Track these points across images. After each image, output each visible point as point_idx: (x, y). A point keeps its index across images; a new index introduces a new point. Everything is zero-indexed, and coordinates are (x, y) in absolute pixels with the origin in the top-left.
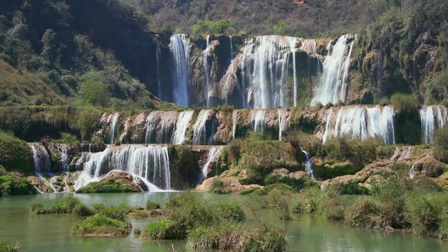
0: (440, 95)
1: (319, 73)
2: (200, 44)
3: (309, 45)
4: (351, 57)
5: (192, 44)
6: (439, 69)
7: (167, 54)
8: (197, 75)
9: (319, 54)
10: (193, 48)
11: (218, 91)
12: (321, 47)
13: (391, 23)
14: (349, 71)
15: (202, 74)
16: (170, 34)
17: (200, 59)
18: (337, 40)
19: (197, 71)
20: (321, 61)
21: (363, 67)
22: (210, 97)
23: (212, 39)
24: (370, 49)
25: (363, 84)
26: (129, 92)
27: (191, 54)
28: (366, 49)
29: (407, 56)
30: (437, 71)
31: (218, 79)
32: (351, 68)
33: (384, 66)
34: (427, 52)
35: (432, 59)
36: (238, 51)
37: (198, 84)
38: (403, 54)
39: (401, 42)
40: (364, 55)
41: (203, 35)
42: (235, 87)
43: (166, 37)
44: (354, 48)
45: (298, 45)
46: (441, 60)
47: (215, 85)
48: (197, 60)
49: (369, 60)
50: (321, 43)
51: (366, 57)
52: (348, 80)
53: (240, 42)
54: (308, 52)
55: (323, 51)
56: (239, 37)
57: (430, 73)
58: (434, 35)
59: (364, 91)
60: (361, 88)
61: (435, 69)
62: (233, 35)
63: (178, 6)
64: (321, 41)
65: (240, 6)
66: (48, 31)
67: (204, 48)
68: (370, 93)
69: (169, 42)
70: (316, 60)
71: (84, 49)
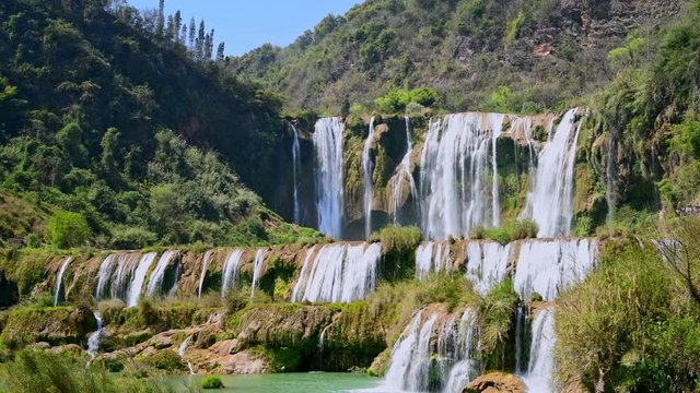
1: (531, 169)
2: (360, 130)
4: (578, 143)
5: (349, 131)
6: (686, 163)
7: (309, 149)
8: (353, 178)
9: (535, 139)
10: (348, 137)
11: (383, 201)
12: (538, 128)
13: (621, 93)
14: (575, 166)
15: (360, 176)
16: (315, 118)
17: (358, 153)
18: (562, 116)
19: (353, 172)
20: (536, 150)
21: (592, 159)
22: (372, 211)
23: (378, 122)
24: (600, 131)
25: (594, 185)
26: (226, 211)
27: (345, 146)
28: (595, 130)
29: (641, 143)
31: (384, 183)
32: (577, 161)
33: (619, 157)
36: (417, 139)
37: (354, 191)
39: (634, 121)
40: (593, 140)
41: (365, 118)
42: (410, 195)
43: (308, 123)
44: (582, 129)
45: (506, 127)
47: (379, 193)
48: (353, 155)
49: (599, 149)
50: (538, 123)
51: (594, 145)
53: (420, 123)
55: (541, 135)
56: (420, 118)
57: (676, 168)
58: (682, 108)
59: (596, 196)
60: (591, 192)
62: (412, 115)
63: (367, 69)
64: (538, 120)
65: (457, 63)
66: (110, 130)
67: (366, 136)
68: (604, 200)
69: (313, 130)
70: (527, 148)
71: (169, 150)
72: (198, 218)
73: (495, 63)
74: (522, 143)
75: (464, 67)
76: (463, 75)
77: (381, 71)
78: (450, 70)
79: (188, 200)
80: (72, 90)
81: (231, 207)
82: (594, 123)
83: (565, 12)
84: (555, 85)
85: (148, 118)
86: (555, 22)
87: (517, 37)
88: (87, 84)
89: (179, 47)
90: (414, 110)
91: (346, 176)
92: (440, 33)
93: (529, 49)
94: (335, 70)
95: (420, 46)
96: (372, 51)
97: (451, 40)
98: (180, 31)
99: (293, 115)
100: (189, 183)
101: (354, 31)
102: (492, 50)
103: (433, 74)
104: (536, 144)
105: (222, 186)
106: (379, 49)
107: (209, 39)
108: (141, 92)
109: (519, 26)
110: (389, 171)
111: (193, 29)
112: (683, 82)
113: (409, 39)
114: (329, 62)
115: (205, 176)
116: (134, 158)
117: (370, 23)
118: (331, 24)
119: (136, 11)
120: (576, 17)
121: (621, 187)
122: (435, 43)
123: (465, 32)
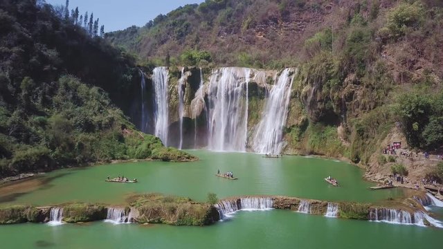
0: (365, 134)
2: (177, 74)
3: (260, 76)
4: (292, 88)
5: (171, 74)
6: (364, 108)
7: (150, 84)
8: (173, 99)
9: (268, 83)
10: (170, 78)
11: (189, 112)
12: (269, 77)
13: (324, 64)
14: (290, 100)
15: (177, 98)
16: (153, 66)
17: (176, 86)
18: (281, 72)
19: (174, 97)
20: (268, 89)
21: (301, 97)
22: (184, 118)
23: (186, 70)
24: (307, 83)
25: (301, 111)
26: (100, 125)
27: (169, 83)
28: (304, 82)
29: (336, 94)
30: (362, 109)
31: (190, 102)
32: (292, 97)
33: (318, 98)
34: (354, 91)
35: (359, 97)
36: (206, 80)
37: (174, 106)
38: (334, 92)
39: (332, 81)
40: (302, 88)
41: (179, 67)
43: (149, 69)
44: (294, 80)
45: (252, 76)
46: (366, 99)
47: (187, 108)
48: (174, 87)
49: (306, 93)
50: (269, 75)
51: (304, 90)
52: (289, 107)
53: (207, 72)
54: (258, 82)
55: (271, 81)
56: (207, 69)
57: (357, 110)
58: (360, 76)
59: (303, 117)
60: (299, 114)
61: (360, 107)
62: (203, 67)
63: (178, 39)
64: (269, 73)
65: (219, 38)
66: (26, 78)
67: (180, 77)
68: (307, 120)
69: (152, 73)
70: (264, 88)
71: (67, 88)
72: (82, 132)
73: (237, 39)
74: (262, 86)
75: (223, 40)
76: (222, 45)
77: (184, 41)
78: (216, 42)
79: (76, 121)
80: (5, 52)
81: (103, 123)
82: (303, 78)
83: (270, 18)
84: (267, 52)
85: (55, 68)
86: (266, 22)
87: (248, 28)
88: (16, 49)
89: (78, 27)
90: (204, 63)
91: (170, 98)
92: (211, 24)
93: (254, 34)
94: (163, 39)
95: (202, 30)
96: (179, 31)
97: (216, 28)
98: (79, 19)
99: (141, 64)
100: (78, 109)
101: (171, 22)
102: (235, 34)
103: (209, 43)
104: (268, 86)
105: (100, 109)
106: (183, 31)
107: (96, 23)
108: (52, 53)
109: (249, 23)
110: (192, 96)
111: (86, 17)
112: (363, 62)
113: (197, 27)
114: (160, 35)
115: (89, 103)
116: (44, 94)
117: (179, 18)
118: (161, 19)
119: (51, 6)
120: (275, 21)
121: (318, 114)
122: (209, 29)
123: (223, 24)
